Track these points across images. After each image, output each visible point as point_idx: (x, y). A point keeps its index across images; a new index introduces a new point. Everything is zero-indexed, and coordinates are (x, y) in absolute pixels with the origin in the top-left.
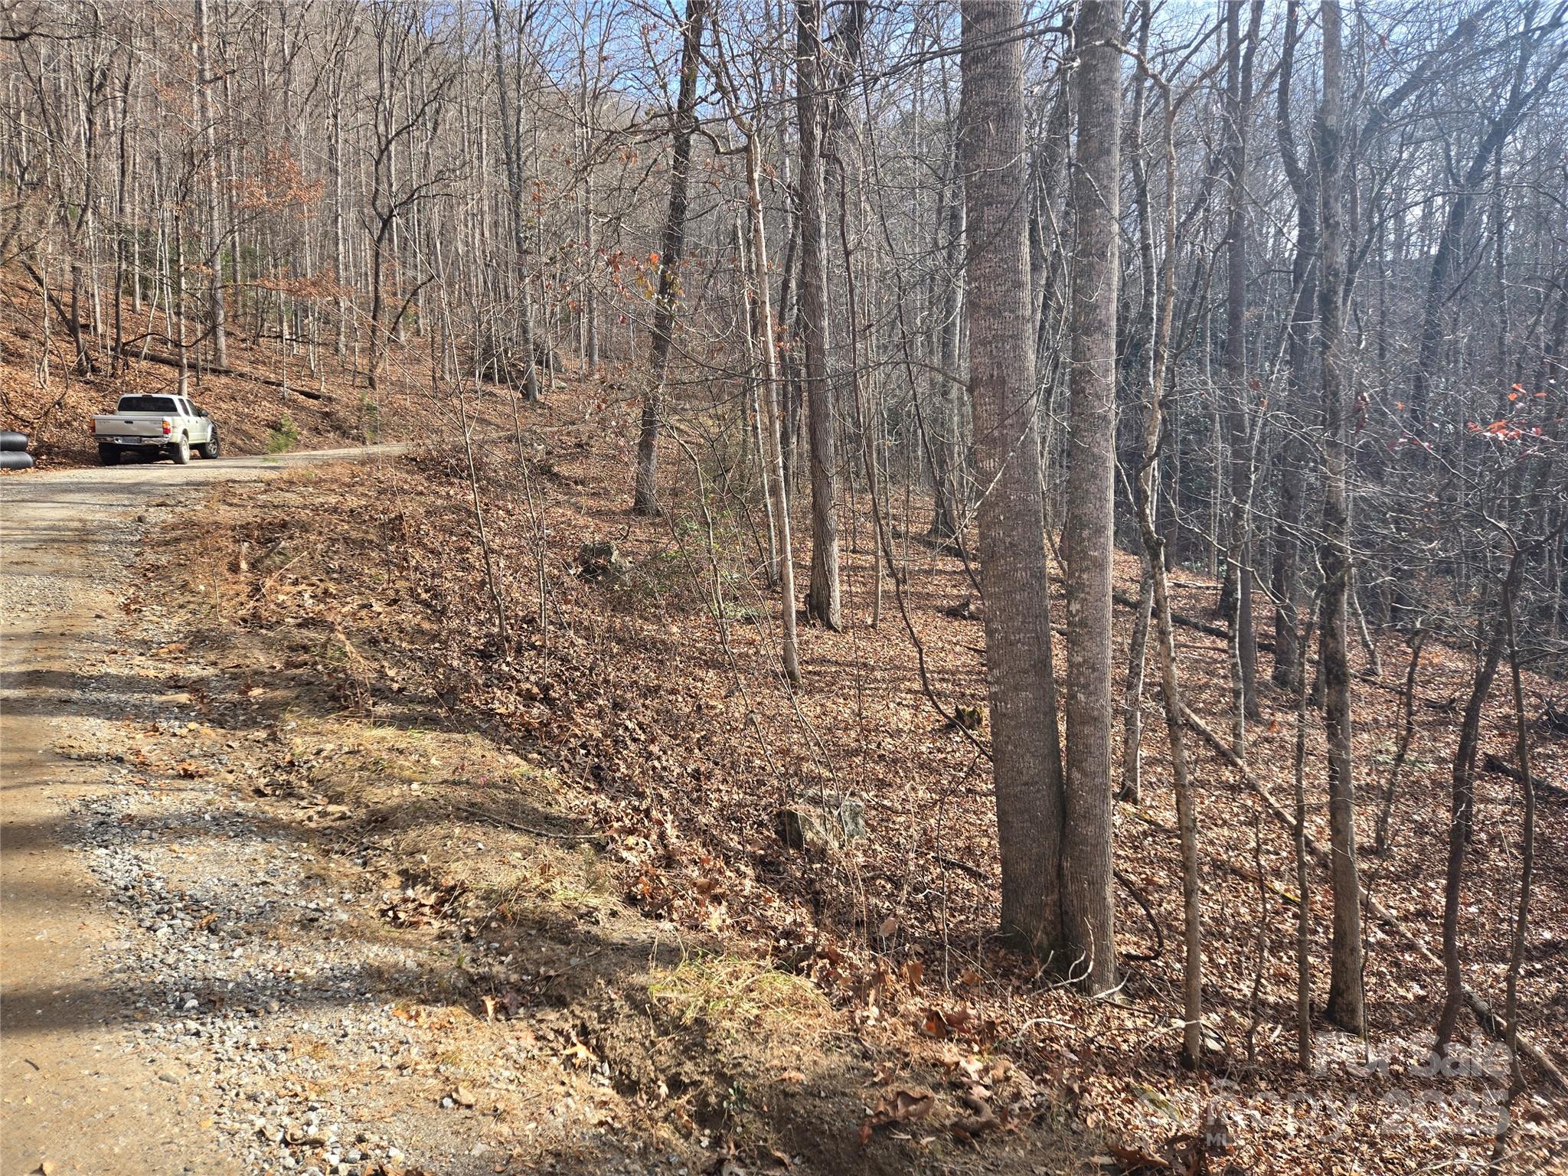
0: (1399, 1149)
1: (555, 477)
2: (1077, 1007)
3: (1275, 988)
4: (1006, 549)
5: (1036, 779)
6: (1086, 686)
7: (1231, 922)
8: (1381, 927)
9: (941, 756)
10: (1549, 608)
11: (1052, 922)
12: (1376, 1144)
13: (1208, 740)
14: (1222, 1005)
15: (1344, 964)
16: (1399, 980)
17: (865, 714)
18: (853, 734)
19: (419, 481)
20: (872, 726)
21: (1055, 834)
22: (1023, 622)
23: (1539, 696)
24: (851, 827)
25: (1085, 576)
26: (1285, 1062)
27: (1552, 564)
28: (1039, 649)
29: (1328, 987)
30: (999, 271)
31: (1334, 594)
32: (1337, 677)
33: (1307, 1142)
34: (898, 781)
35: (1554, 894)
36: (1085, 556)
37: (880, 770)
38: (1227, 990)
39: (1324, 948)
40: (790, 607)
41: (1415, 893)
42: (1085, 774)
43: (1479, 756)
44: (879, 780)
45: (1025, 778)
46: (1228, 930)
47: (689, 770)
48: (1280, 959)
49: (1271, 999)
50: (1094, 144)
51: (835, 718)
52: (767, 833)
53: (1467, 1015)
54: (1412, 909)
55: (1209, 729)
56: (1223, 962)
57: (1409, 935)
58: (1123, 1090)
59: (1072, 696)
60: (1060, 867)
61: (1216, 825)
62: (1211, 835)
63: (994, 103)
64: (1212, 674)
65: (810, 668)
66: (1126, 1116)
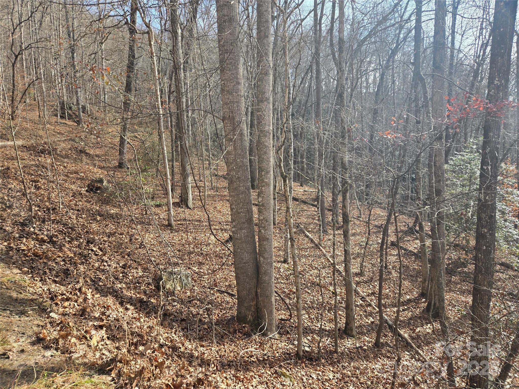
0: (365, 378)
1: (87, 154)
2: (262, 342)
3: (329, 324)
4: (236, 179)
5: (248, 261)
6: (264, 227)
7: (316, 302)
8: (361, 299)
9: (224, 252)
10: (408, 196)
11: (254, 312)
12: (358, 377)
13: (312, 241)
14: (312, 333)
15: (349, 314)
16: (366, 317)
17: (197, 238)
18: (192, 246)
19: (26, 155)
20: (199, 243)
21: (255, 280)
22: (243, 205)
23: (405, 223)
24: (186, 281)
25: (263, 188)
26: (331, 351)
27: (408, 183)
28: (249, 215)
29: (345, 321)
30: (231, 78)
31: (345, 193)
32: (346, 220)
33: (336, 381)
34: (207, 262)
35: (410, 284)
36: (263, 182)
37: (201, 259)
38: (314, 327)
39: (344, 308)
40: (170, 201)
41: (371, 287)
42: (264, 258)
43: (389, 242)
44: (200, 262)
45: (244, 261)
46: (315, 305)
47: (121, 265)
48: (331, 313)
49: (327, 328)
50: (262, 34)
51: (186, 241)
52: (151, 287)
53: (386, 326)
54: (370, 292)
55: (312, 237)
56: (313, 317)
57: (369, 301)
58: (274, 373)
59: (260, 231)
60: (257, 292)
61: (313, 269)
62: (311, 273)
63: (227, 16)
64: (314, 219)
65: (179, 222)
66: (275, 383)
